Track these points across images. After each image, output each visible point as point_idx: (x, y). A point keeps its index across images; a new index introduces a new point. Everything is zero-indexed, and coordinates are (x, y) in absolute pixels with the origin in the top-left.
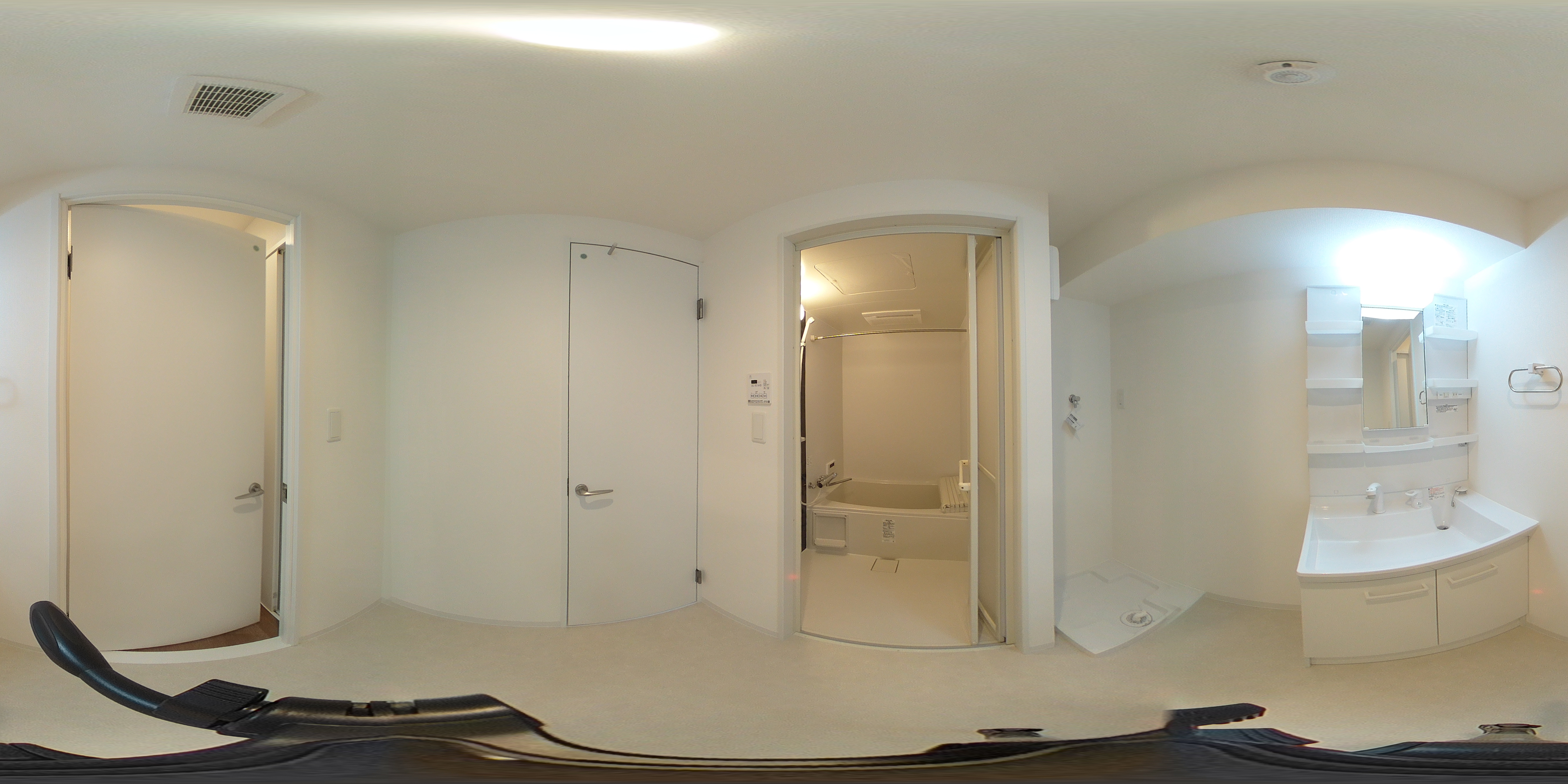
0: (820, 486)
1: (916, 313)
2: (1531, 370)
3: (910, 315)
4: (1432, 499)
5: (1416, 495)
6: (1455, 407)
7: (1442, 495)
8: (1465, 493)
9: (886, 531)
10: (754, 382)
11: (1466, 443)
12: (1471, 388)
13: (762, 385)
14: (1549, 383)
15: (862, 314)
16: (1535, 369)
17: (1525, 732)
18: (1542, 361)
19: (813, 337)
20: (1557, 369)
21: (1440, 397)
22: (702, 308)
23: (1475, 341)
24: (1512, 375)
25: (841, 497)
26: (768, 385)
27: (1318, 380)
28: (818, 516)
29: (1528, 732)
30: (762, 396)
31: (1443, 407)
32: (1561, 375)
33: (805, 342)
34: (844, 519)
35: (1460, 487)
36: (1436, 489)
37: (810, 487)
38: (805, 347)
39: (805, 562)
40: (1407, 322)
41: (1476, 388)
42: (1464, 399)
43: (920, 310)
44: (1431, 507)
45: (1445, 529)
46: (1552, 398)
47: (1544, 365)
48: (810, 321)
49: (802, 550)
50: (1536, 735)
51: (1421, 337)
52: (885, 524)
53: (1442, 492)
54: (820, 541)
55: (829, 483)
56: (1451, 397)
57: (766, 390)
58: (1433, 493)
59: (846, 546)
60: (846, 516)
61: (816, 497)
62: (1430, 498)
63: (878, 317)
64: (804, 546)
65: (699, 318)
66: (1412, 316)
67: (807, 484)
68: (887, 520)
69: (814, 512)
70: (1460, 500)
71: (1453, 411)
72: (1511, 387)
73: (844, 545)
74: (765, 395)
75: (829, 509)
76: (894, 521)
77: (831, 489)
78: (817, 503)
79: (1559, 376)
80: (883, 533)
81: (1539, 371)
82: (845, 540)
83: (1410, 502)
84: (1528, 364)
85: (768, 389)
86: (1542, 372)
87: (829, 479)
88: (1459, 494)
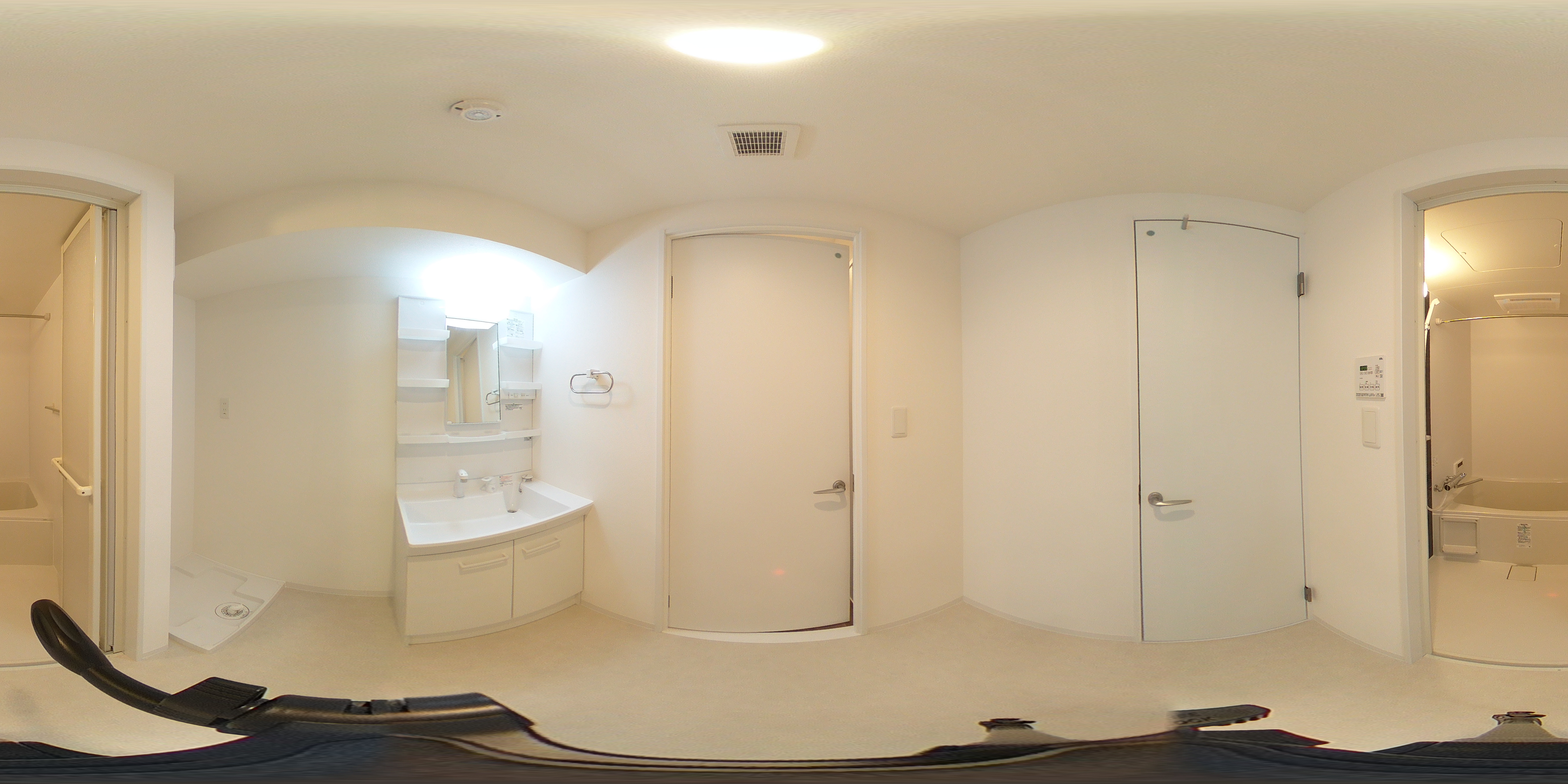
0: (1447, 488)
1: (1555, 296)
2: (589, 374)
3: (1547, 299)
4: (502, 486)
5: (490, 481)
6: (520, 406)
7: (510, 483)
8: (530, 480)
9: (1522, 536)
10: (1363, 368)
11: (530, 438)
12: (536, 390)
13: (1374, 372)
14: (603, 386)
15: (1495, 296)
16: (592, 374)
17: (1532, 722)
18: (598, 368)
19: (1438, 321)
20: (610, 374)
21: (511, 397)
22: (1303, 283)
23: (541, 350)
24: (573, 381)
25: (1468, 499)
26: (1381, 372)
27: (406, 380)
28: (1446, 521)
29: (1534, 721)
30: (1373, 387)
31: (511, 406)
32: (612, 379)
33: (1429, 325)
34: (1475, 524)
35: (526, 476)
36: (507, 478)
37: (1436, 489)
38: (1429, 331)
39: (1433, 571)
40: (483, 332)
41: (540, 390)
42: (530, 400)
43: (1560, 294)
44: (502, 492)
45: (513, 512)
46: (603, 399)
47: (599, 371)
48: (1433, 303)
49: (1430, 557)
50: (1542, 726)
51: (495, 345)
52: (1519, 529)
53: (511, 480)
54: (1448, 547)
55: (1457, 484)
56: (520, 397)
57: (1379, 379)
58: (503, 481)
59: (1477, 553)
60: (1476, 521)
61: (1442, 499)
62: (501, 485)
63: (1512, 300)
64: (1431, 554)
65: (1300, 295)
66: (487, 326)
67: (1433, 487)
68: (1522, 525)
69: (1443, 517)
70: (527, 486)
71: (519, 409)
72: (572, 389)
73: (1475, 552)
74: (1377, 385)
75: (1457, 513)
76: (1529, 525)
77: (1459, 490)
78: (1445, 506)
79: (611, 379)
80: (1518, 538)
81: (595, 375)
82: (1476, 546)
83: (484, 487)
84: (587, 370)
85: (1381, 376)
86: (597, 376)
87: (1457, 479)
88: (526, 481)
